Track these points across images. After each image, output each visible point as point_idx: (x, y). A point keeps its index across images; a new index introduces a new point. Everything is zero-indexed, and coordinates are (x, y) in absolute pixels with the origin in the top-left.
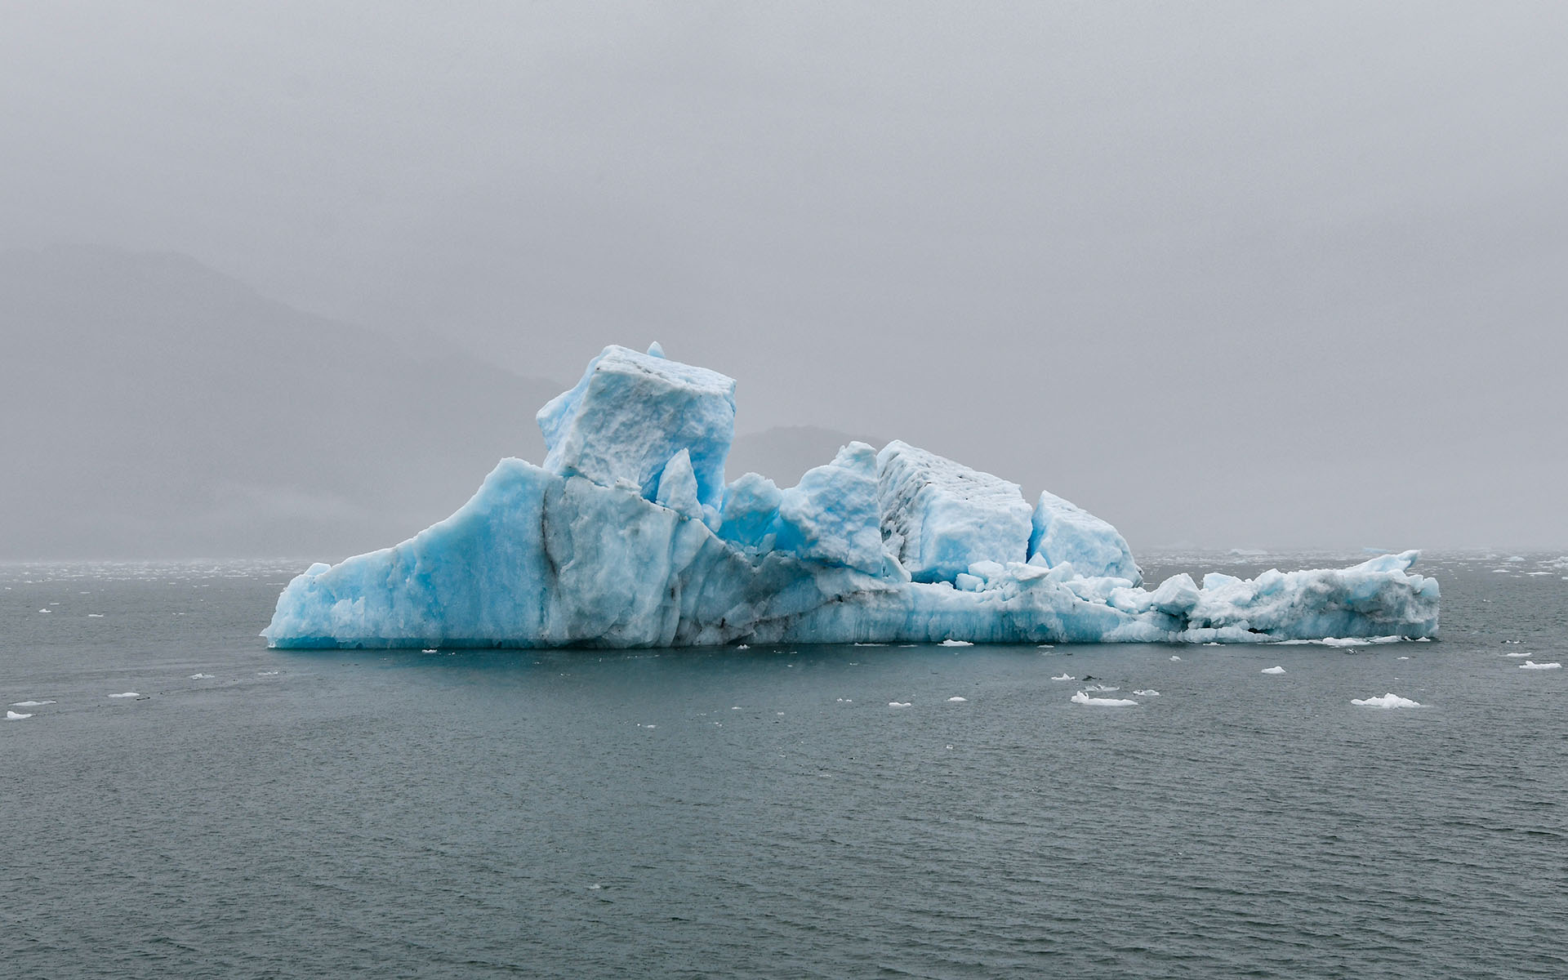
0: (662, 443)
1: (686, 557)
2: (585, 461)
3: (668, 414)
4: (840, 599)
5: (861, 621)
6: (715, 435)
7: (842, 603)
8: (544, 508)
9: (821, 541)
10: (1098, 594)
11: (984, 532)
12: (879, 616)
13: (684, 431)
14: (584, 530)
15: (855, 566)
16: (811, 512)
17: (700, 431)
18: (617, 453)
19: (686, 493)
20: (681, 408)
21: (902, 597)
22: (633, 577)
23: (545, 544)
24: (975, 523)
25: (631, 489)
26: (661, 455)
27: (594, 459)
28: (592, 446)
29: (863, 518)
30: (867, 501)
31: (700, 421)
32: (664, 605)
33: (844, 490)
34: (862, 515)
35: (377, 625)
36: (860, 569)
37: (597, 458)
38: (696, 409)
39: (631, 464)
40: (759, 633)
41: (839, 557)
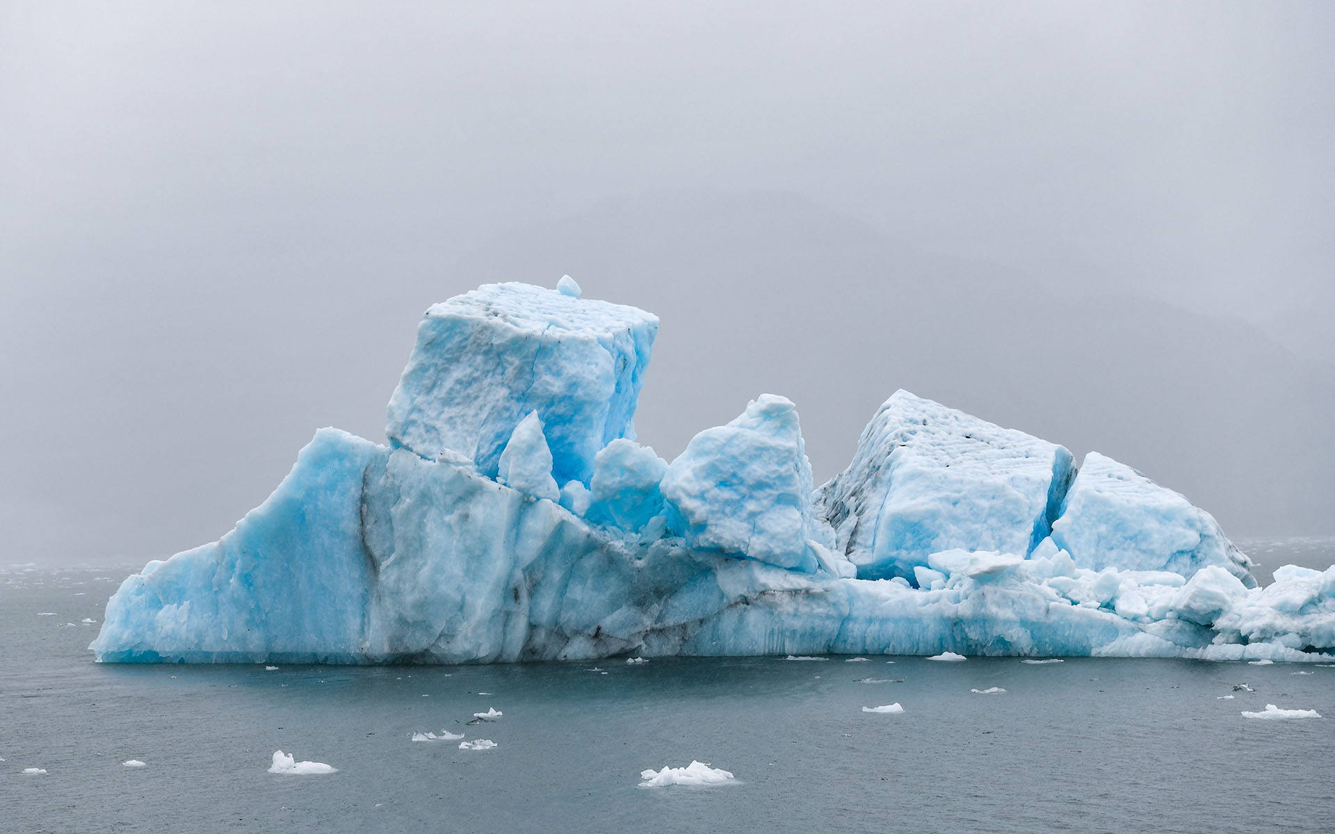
0: (507, 404)
1: (531, 547)
2: (412, 429)
3: (512, 367)
4: (746, 601)
5: (772, 632)
6: (580, 392)
7: (749, 607)
8: (363, 489)
9: (711, 525)
10: (1092, 594)
11: (958, 510)
12: (797, 624)
13: (536, 389)
14: (407, 514)
15: (759, 557)
16: (695, 487)
17: (557, 386)
18: (451, 418)
19: (530, 467)
20: (530, 360)
21: (831, 599)
22: (461, 574)
23: (363, 534)
24: (947, 499)
25: (458, 464)
26: (506, 419)
27: (422, 426)
28: (420, 411)
29: (770, 495)
30: (775, 471)
31: (558, 374)
32: (505, 609)
33: (742, 459)
34: (769, 491)
35: (200, 636)
36: (768, 562)
37: (426, 426)
38: (552, 359)
39: (467, 431)
40: (649, 645)
41: (736, 545)
